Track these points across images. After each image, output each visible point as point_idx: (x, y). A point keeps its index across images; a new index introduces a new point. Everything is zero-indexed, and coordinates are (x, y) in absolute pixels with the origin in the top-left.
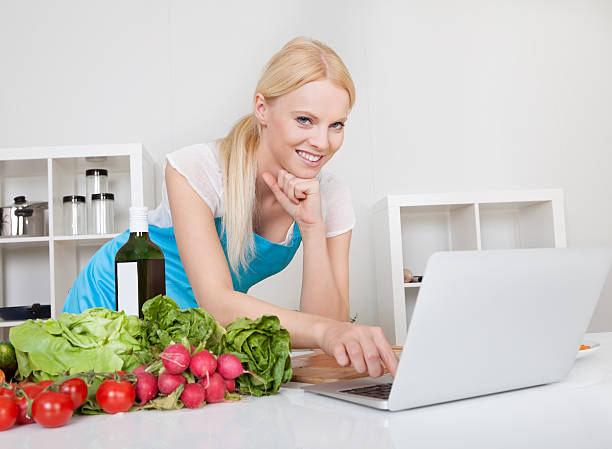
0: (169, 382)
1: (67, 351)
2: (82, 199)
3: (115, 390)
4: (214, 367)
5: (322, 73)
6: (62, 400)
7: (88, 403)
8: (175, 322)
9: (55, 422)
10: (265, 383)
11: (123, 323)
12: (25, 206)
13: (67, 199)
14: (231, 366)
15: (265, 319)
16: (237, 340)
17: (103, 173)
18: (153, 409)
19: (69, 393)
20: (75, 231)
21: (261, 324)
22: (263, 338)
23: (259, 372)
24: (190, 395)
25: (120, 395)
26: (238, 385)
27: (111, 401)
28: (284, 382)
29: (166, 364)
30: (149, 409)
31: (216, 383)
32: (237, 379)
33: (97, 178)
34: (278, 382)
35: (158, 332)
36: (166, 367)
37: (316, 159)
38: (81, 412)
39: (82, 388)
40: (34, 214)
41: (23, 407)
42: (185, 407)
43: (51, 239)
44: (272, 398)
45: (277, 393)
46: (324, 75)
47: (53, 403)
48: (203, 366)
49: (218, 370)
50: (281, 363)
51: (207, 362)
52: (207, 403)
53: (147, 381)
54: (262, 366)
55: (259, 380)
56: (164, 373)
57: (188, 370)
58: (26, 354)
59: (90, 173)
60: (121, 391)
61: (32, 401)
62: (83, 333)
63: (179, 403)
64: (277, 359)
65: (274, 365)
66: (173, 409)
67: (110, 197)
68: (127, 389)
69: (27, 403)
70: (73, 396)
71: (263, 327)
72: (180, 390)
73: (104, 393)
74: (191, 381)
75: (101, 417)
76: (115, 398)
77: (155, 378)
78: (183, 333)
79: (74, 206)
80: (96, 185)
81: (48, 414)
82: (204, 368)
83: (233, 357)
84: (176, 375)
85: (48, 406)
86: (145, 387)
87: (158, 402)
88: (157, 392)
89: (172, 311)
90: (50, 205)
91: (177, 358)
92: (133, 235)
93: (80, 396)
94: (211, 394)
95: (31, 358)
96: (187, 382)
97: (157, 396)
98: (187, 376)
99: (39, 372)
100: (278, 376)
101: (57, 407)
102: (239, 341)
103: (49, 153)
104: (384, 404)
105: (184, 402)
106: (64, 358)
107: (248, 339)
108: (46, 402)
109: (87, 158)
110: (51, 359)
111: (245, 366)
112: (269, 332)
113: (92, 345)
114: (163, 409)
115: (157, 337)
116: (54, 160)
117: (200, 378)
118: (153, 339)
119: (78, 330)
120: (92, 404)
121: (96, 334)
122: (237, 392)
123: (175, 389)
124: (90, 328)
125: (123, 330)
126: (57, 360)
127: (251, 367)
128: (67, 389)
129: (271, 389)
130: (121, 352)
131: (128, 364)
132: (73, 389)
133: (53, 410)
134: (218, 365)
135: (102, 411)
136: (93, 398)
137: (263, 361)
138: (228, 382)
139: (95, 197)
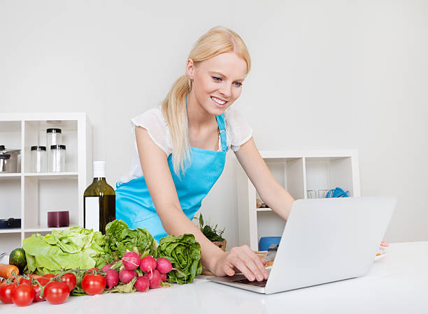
0: (126, 275)
1: (60, 255)
2: (43, 148)
3: (94, 281)
4: (155, 266)
5: (231, 48)
6: (63, 287)
7: (76, 289)
8: (127, 237)
9: (58, 301)
10: (185, 276)
11: (94, 237)
12: (4, 152)
13: (34, 148)
14: (165, 265)
15: (186, 236)
16: (168, 249)
17: (58, 131)
18: (117, 292)
19: (65, 282)
20: (39, 170)
21: (183, 239)
22: (183, 248)
23: (181, 269)
24: (140, 283)
25: (96, 283)
26: (168, 277)
27: (91, 287)
28: (196, 275)
29: (125, 263)
30: (114, 292)
31: (156, 276)
32: (168, 274)
33: (54, 134)
34: (194, 276)
35: (117, 243)
36: (125, 265)
37: (223, 103)
38: (72, 294)
39: (73, 279)
40: (11, 158)
41: (37, 291)
42: (137, 291)
43: (23, 175)
44: (188, 285)
45: (192, 282)
46: (232, 49)
47: (57, 288)
48: (149, 266)
49: (157, 268)
50: (196, 264)
51: (151, 263)
52: (150, 288)
53: (113, 275)
54: (183, 266)
55: (182, 274)
56: (123, 270)
57: (138, 268)
58: (34, 257)
59: (49, 131)
60: (98, 281)
61: (44, 287)
62: (68, 243)
63: (133, 289)
64: (193, 262)
65: (191, 265)
66: (130, 292)
67: (63, 147)
68: (101, 280)
69: (40, 289)
70: (68, 284)
71: (184, 241)
72: (134, 280)
73: (87, 283)
74: (140, 275)
75: (85, 297)
76: (94, 285)
77: (117, 272)
78: (132, 244)
79: (39, 153)
80: (54, 139)
81: (55, 296)
82: (149, 267)
83: (166, 259)
84: (131, 271)
85: (54, 290)
86: (111, 278)
87: (119, 288)
88: (119, 281)
89: (125, 230)
90: (23, 152)
91: (133, 261)
92: (95, 179)
93: (72, 284)
94: (153, 283)
95: (37, 259)
96: (138, 276)
97: (118, 284)
98: (138, 271)
99: (42, 268)
100: (193, 271)
101: (60, 291)
102: (169, 250)
103: (23, 117)
104: (262, 290)
105: (137, 288)
106: (59, 260)
107: (175, 249)
108: (53, 288)
109: (48, 121)
110: (50, 260)
111: (173, 265)
112: (188, 244)
113: (74, 252)
114: (123, 292)
115: (116, 246)
116: (26, 121)
117: (146, 273)
118: (113, 248)
119: (65, 241)
120: (78, 289)
121: (78, 244)
122: (167, 281)
123: (131, 280)
124: (73, 240)
125: (94, 242)
126: (54, 261)
127: (177, 266)
128: (64, 280)
129: (188, 280)
130: (93, 255)
131: (98, 263)
132: (68, 280)
133: (57, 293)
134: (157, 265)
135: (85, 293)
136: (80, 286)
137: (184, 262)
138: (162, 275)
139: (53, 147)
